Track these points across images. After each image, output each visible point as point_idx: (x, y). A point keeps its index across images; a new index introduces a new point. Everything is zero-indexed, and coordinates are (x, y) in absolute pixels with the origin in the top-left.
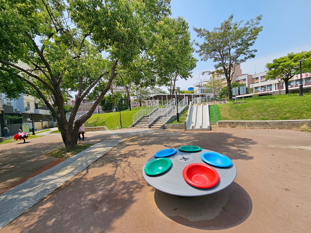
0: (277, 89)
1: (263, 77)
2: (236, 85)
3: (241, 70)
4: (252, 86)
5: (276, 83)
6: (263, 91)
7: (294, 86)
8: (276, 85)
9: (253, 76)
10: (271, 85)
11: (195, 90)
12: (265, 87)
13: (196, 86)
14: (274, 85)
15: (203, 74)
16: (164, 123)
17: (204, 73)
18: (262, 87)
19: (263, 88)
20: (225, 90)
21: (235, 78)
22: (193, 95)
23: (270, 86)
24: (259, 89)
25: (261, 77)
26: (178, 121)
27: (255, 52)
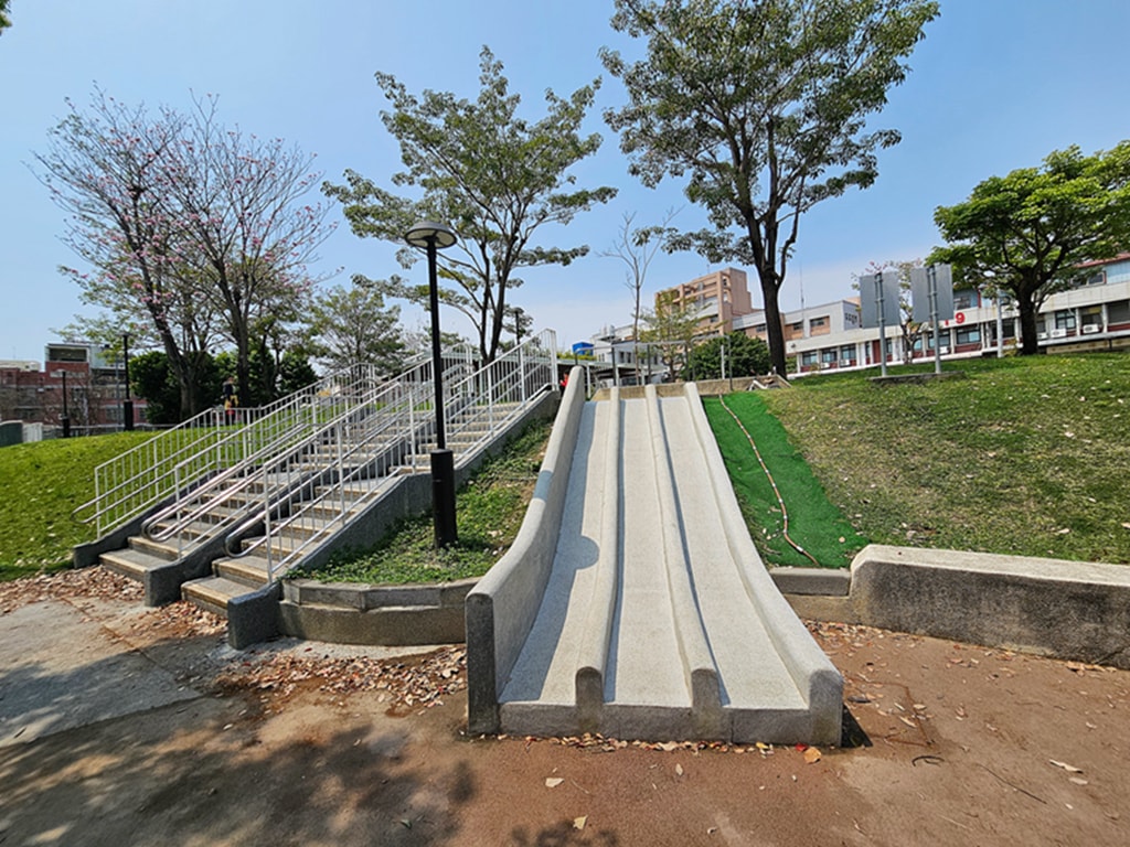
0: (872, 360)
1: (816, 322)
2: (737, 343)
3: (749, 294)
4: (794, 346)
5: (868, 339)
6: (827, 365)
7: (925, 353)
8: (867, 347)
9: (786, 317)
10: (852, 347)
11: (597, 353)
12: (835, 353)
13: (603, 340)
14: (863, 346)
15: (640, 242)
16: (280, 569)
17: (647, 234)
18: (824, 351)
19: (828, 355)
20: (703, 357)
21: (733, 320)
22: (591, 367)
23: (849, 349)
24: (816, 359)
25: (812, 321)
26: (447, 535)
27: (887, 143)
